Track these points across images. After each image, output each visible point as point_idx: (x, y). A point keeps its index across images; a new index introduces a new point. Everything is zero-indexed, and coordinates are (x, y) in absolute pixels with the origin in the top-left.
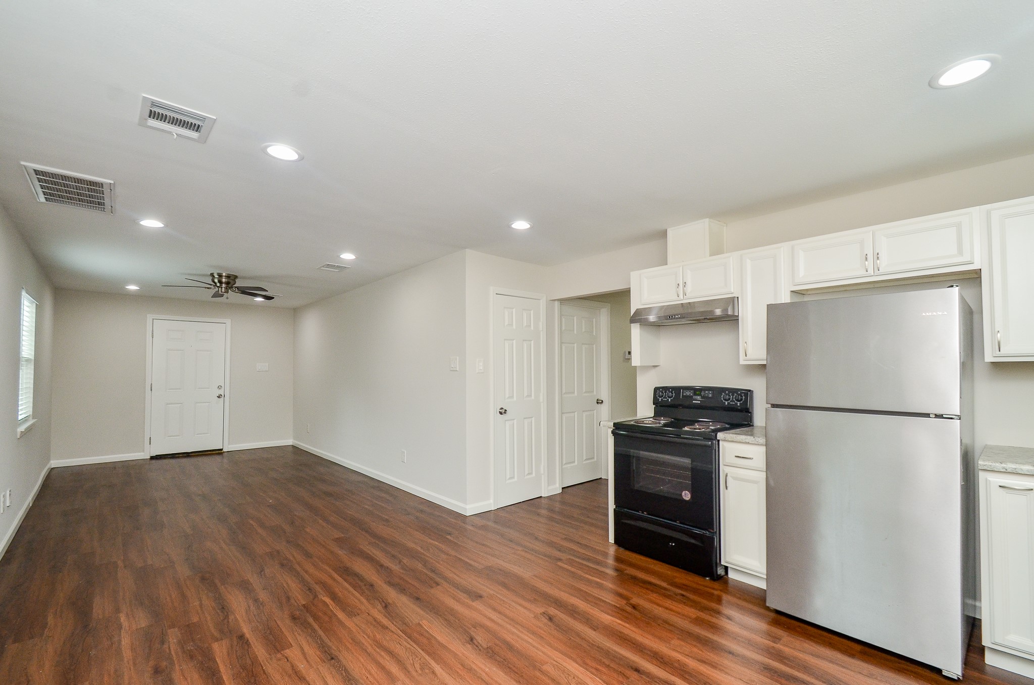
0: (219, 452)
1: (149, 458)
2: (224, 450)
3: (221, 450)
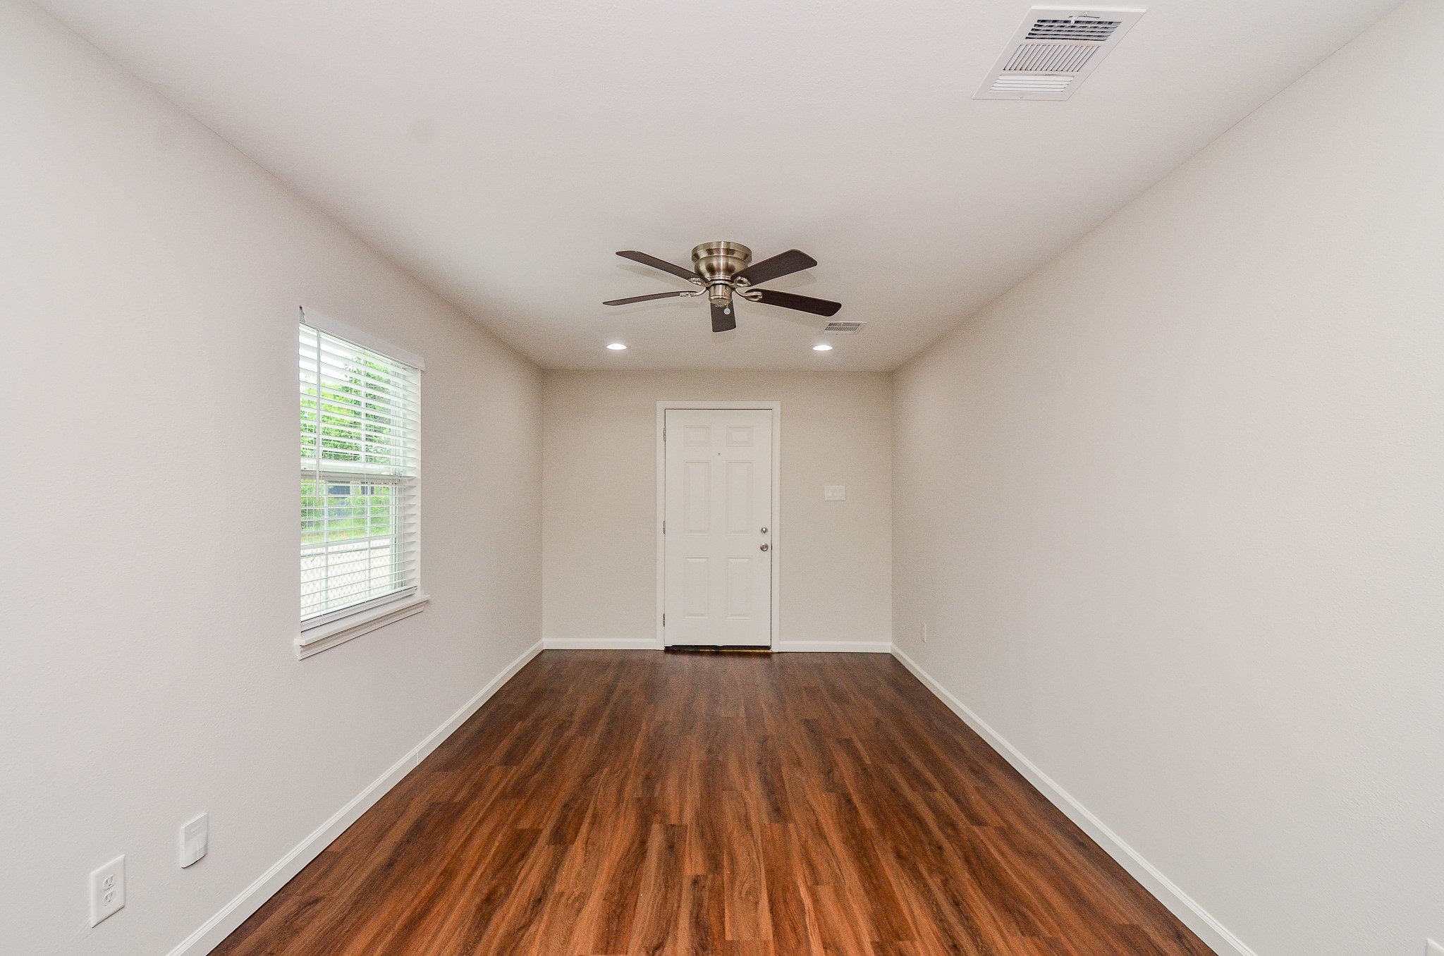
0: (762, 653)
1: (663, 649)
2: (774, 649)
3: (768, 648)
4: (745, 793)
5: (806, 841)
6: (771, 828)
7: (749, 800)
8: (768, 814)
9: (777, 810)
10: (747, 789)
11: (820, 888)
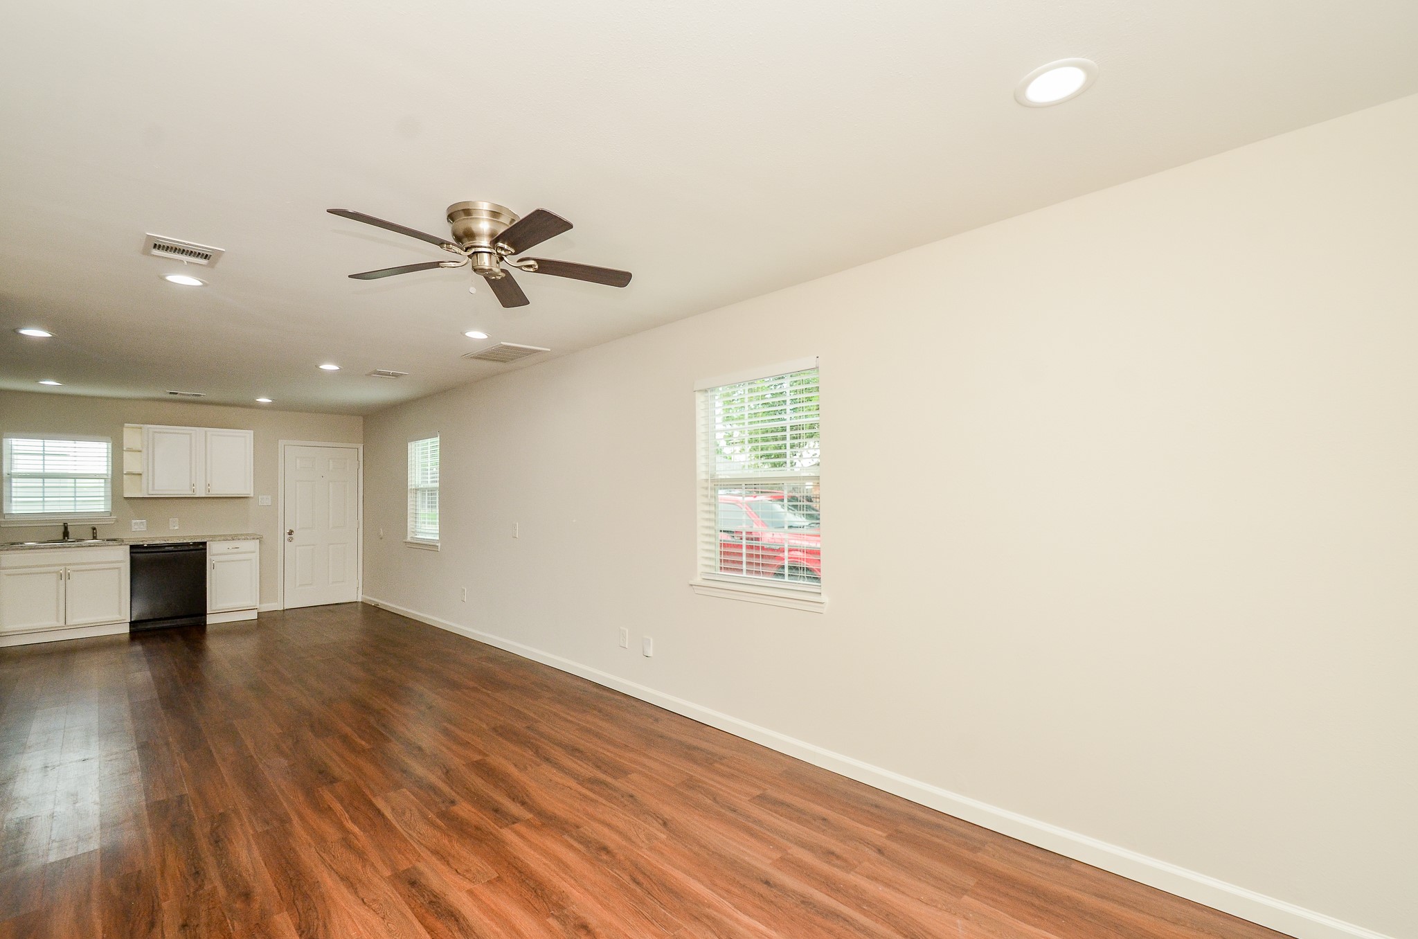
4: (469, 886)
5: (364, 866)
6: (410, 862)
7: (457, 879)
8: (421, 874)
9: (413, 883)
10: (470, 892)
11: (340, 836)
